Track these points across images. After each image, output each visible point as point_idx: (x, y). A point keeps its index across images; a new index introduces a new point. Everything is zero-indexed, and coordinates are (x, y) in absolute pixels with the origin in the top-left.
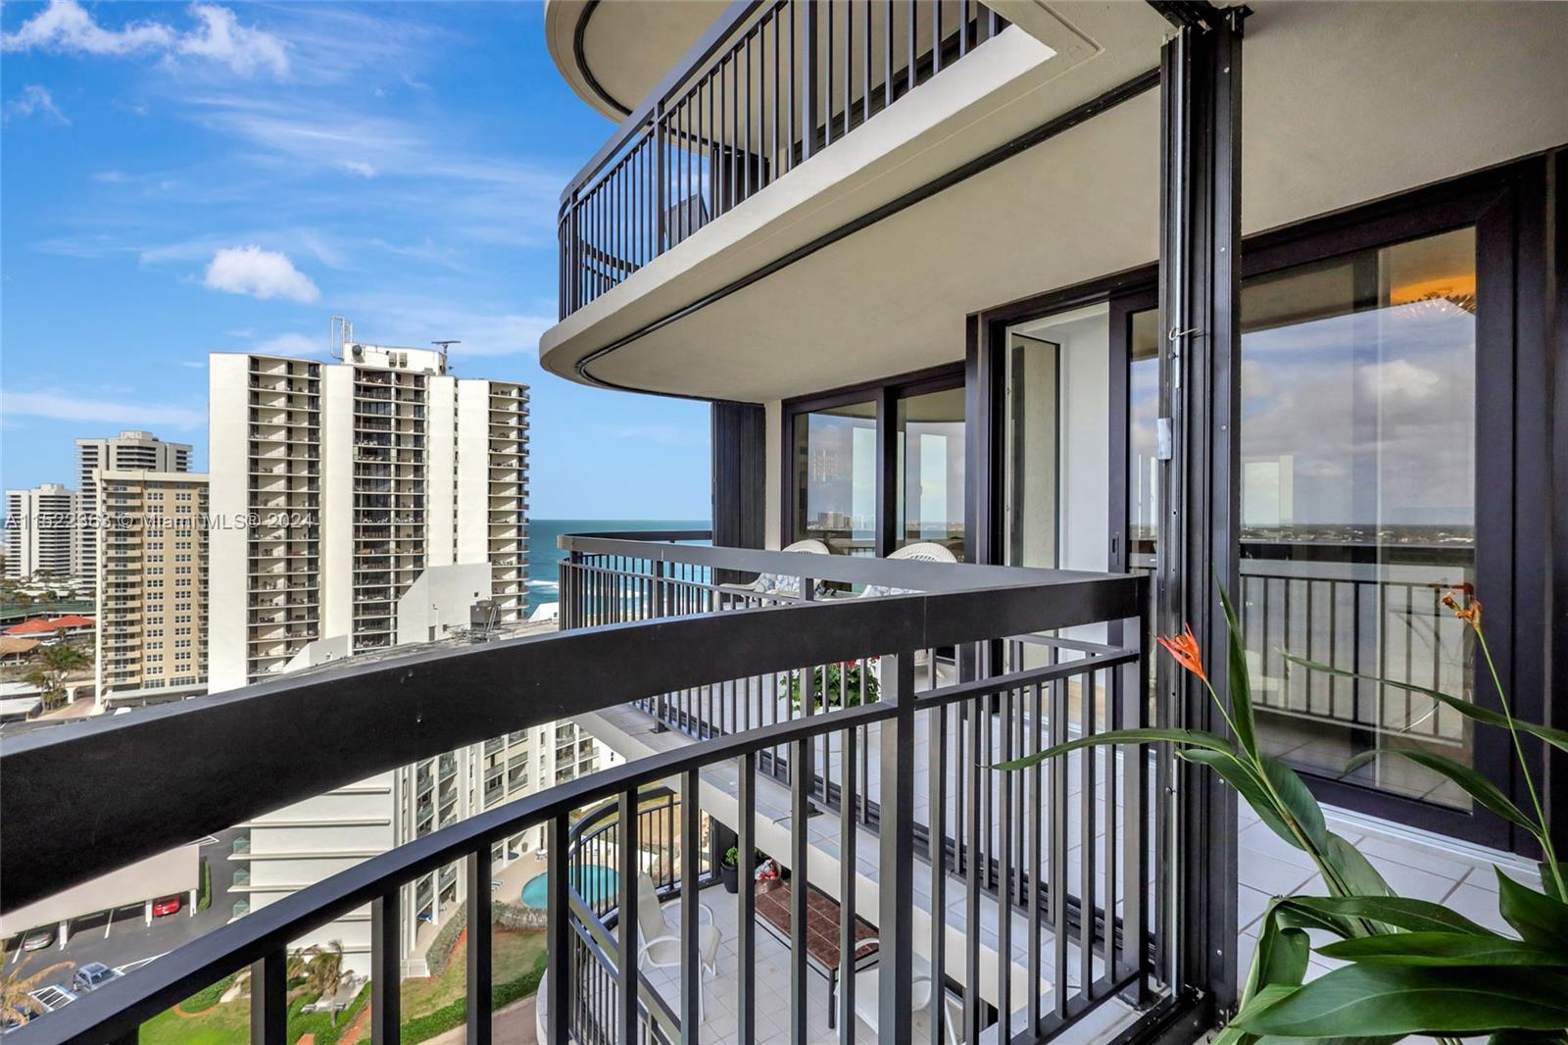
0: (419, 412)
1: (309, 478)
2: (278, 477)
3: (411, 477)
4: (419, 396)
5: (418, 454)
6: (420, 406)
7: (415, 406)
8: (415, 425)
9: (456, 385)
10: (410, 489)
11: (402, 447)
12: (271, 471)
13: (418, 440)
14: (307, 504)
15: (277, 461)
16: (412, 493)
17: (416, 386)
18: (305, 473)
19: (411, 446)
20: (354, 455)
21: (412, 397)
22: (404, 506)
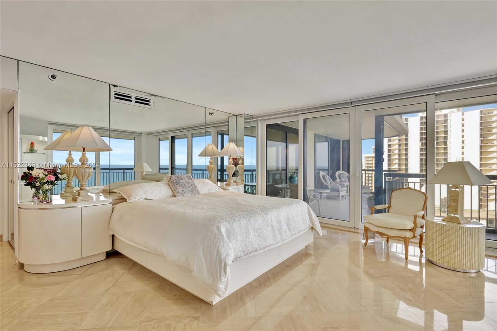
0: (446, 128)
1: (405, 154)
2: (396, 154)
3: (443, 151)
4: (446, 122)
5: (445, 143)
6: (446, 125)
7: (444, 126)
8: (444, 133)
9: (463, 114)
10: (442, 156)
11: (439, 141)
12: (394, 152)
13: (445, 138)
14: (405, 162)
15: (396, 149)
16: (443, 157)
17: (444, 118)
18: (404, 152)
19: (442, 140)
20: (420, 146)
21: (443, 122)
22: (440, 162)
